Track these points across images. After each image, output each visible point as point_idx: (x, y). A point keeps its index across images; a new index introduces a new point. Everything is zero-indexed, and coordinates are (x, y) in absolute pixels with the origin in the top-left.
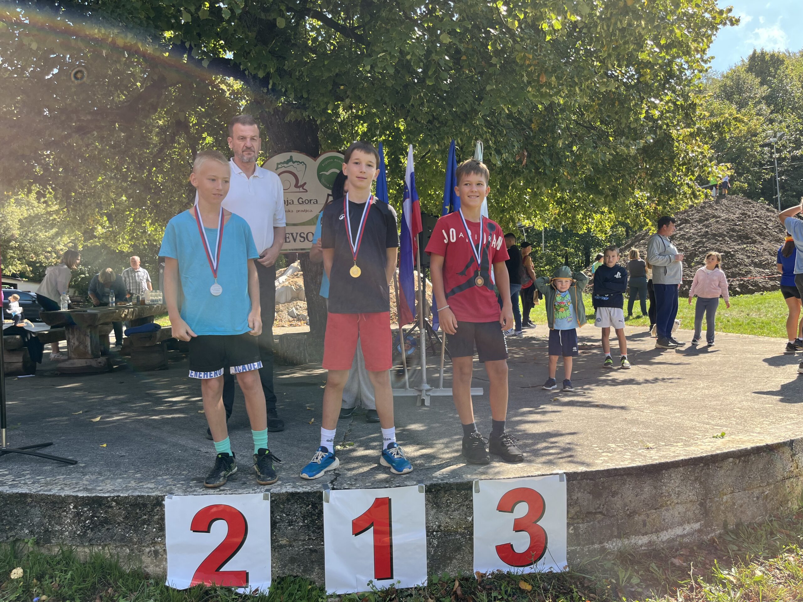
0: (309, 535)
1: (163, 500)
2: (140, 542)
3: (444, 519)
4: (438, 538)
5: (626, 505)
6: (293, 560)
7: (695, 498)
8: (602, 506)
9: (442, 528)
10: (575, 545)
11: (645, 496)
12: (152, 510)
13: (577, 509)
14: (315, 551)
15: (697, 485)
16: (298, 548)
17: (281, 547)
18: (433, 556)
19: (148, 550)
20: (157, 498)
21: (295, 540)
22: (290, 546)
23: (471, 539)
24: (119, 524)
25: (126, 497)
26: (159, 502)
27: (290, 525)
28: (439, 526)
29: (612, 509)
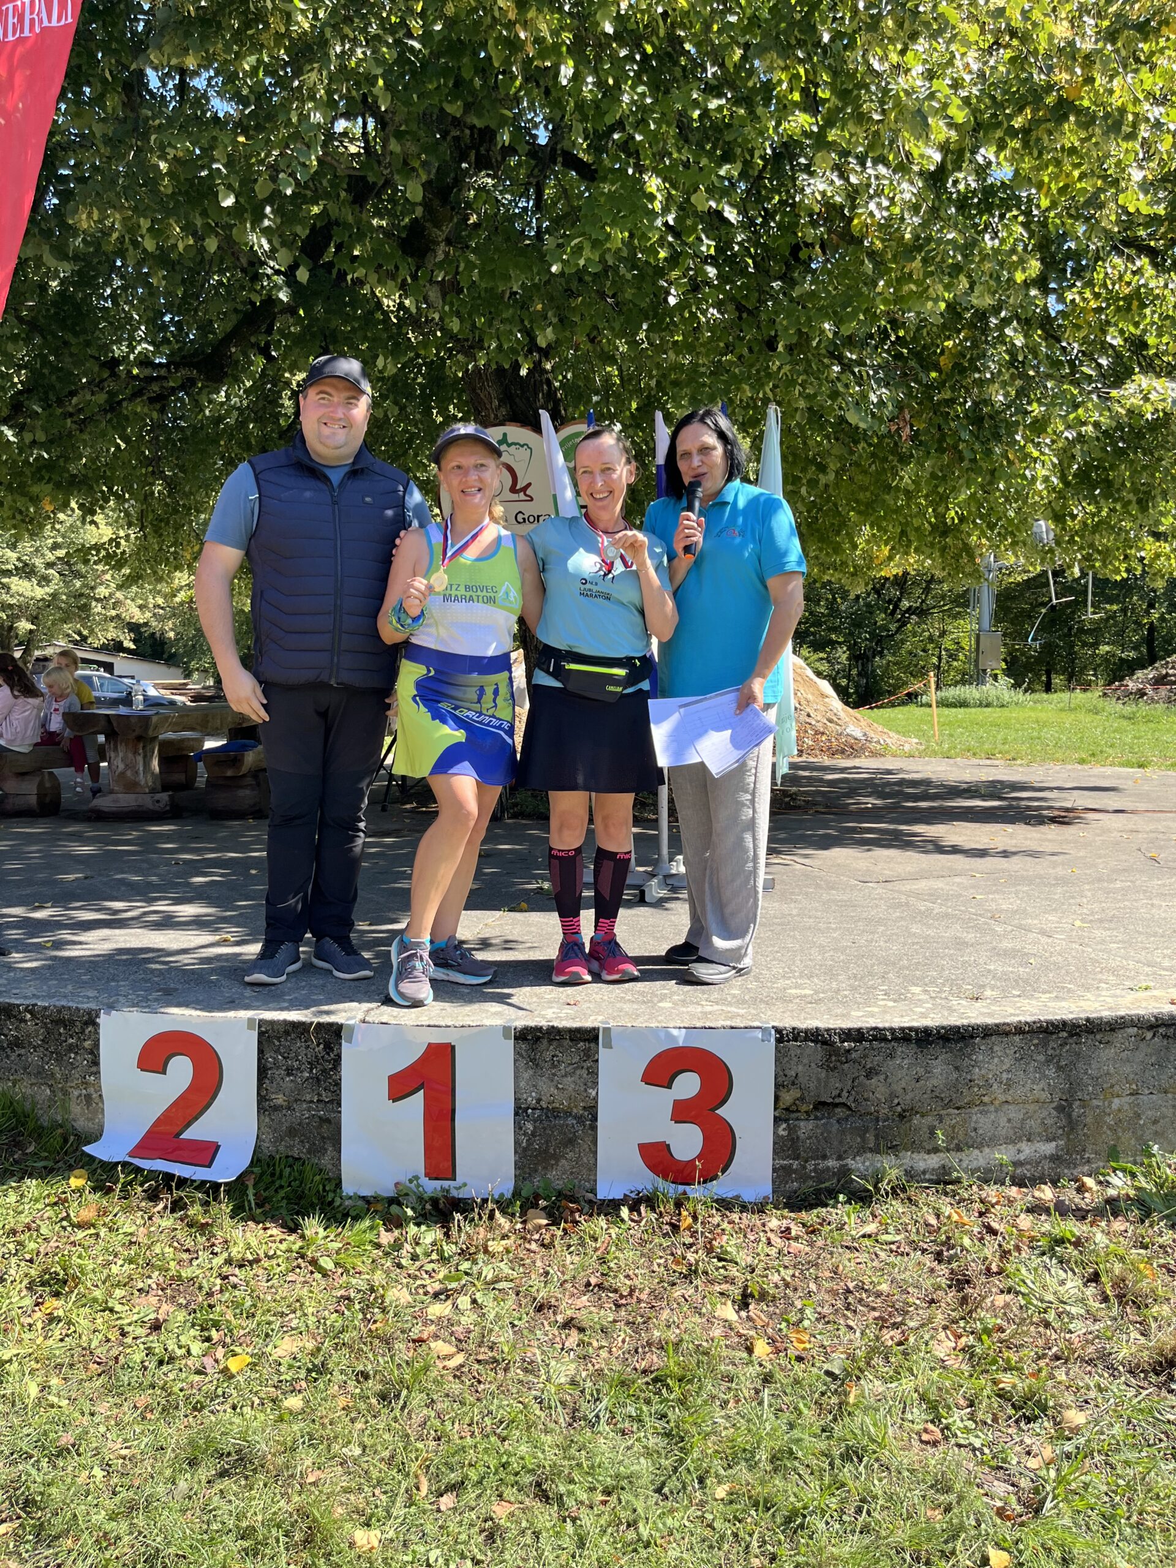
0: (319, 1095)
1: (98, 1016)
2: (66, 1080)
3: (547, 1089)
4: (535, 1121)
5: (893, 1095)
6: (292, 1132)
7: (1045, 1096)
8: (845, 1094)
9: (544, 1104)
10: (788, 1157)
11: (935, 1082)
12: (83, 1032)
13: (795, 1093)
14: (328, 1121)
15: (1051, 1072)
16: (302, 1112)
17: (276, 1108)
18: (525, 1150)
19: (76, 1093)
20: (89, 1013)
21: (296, 1101)
22: (289, 1108)
23: (594, 1128)
24: (35, 1047)
25: (45, 1008)
26: (91, 1021)
27: (288, 1075)
28: (539, 1100)
29: (866, 1100)
